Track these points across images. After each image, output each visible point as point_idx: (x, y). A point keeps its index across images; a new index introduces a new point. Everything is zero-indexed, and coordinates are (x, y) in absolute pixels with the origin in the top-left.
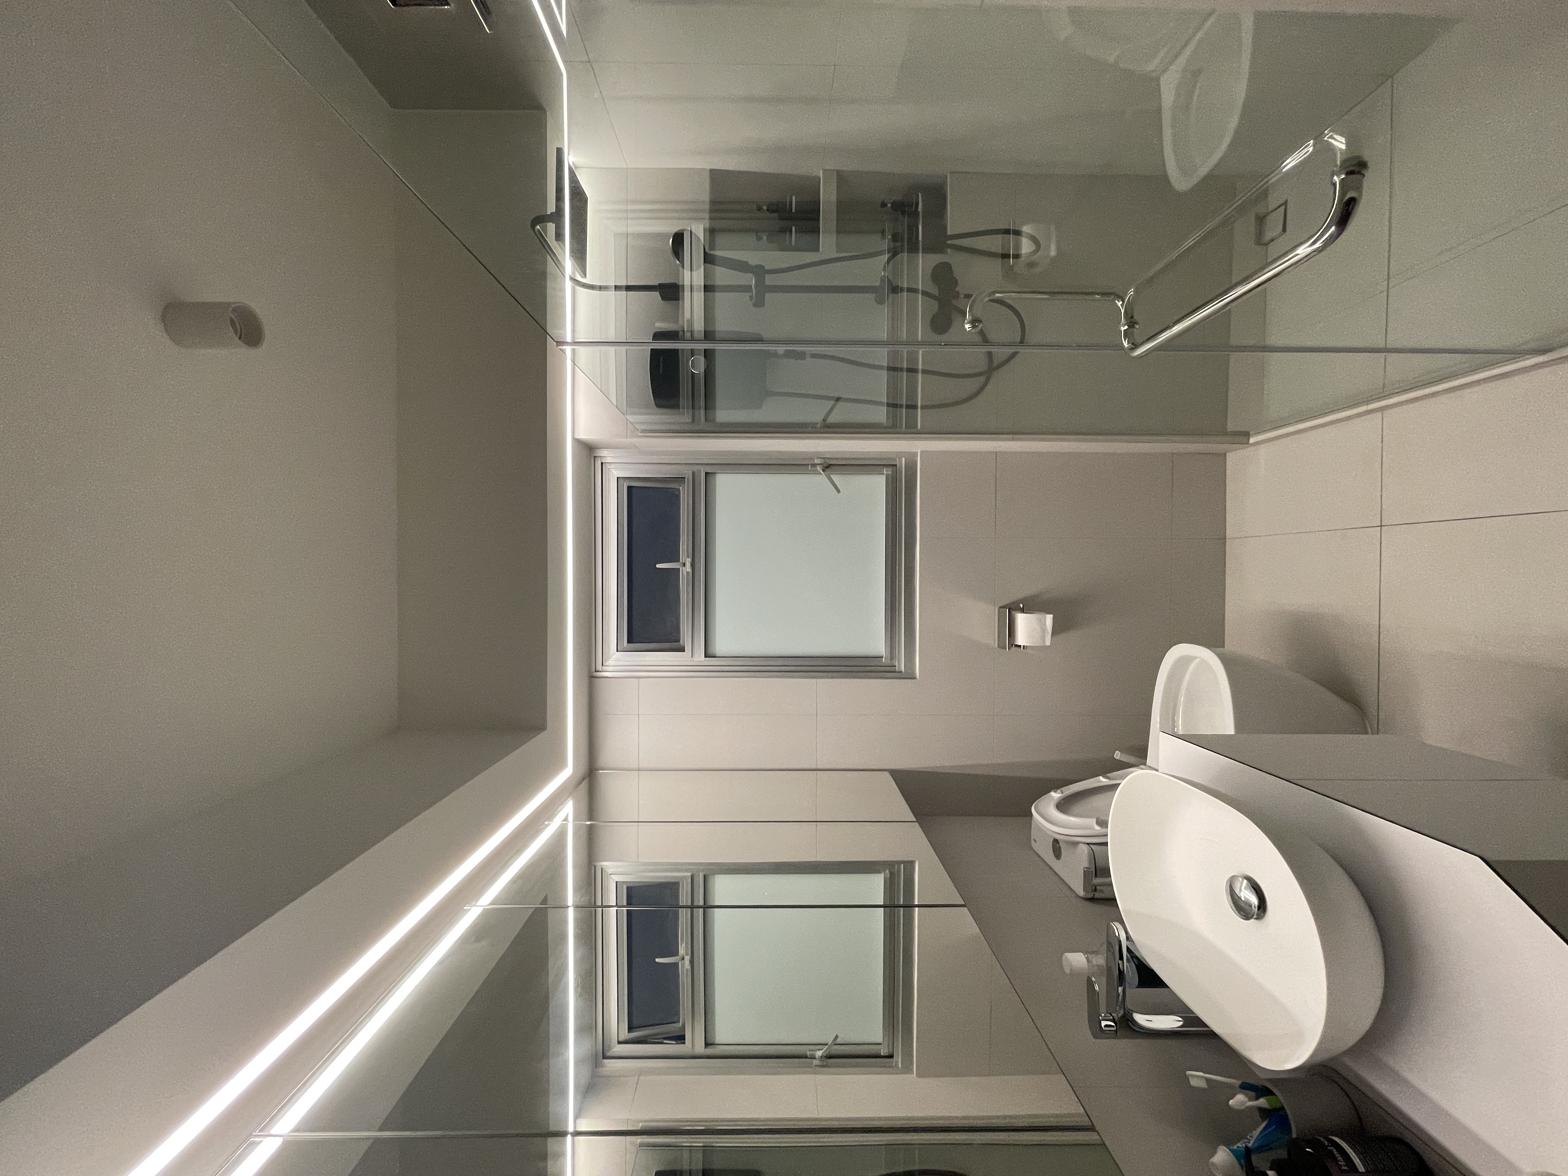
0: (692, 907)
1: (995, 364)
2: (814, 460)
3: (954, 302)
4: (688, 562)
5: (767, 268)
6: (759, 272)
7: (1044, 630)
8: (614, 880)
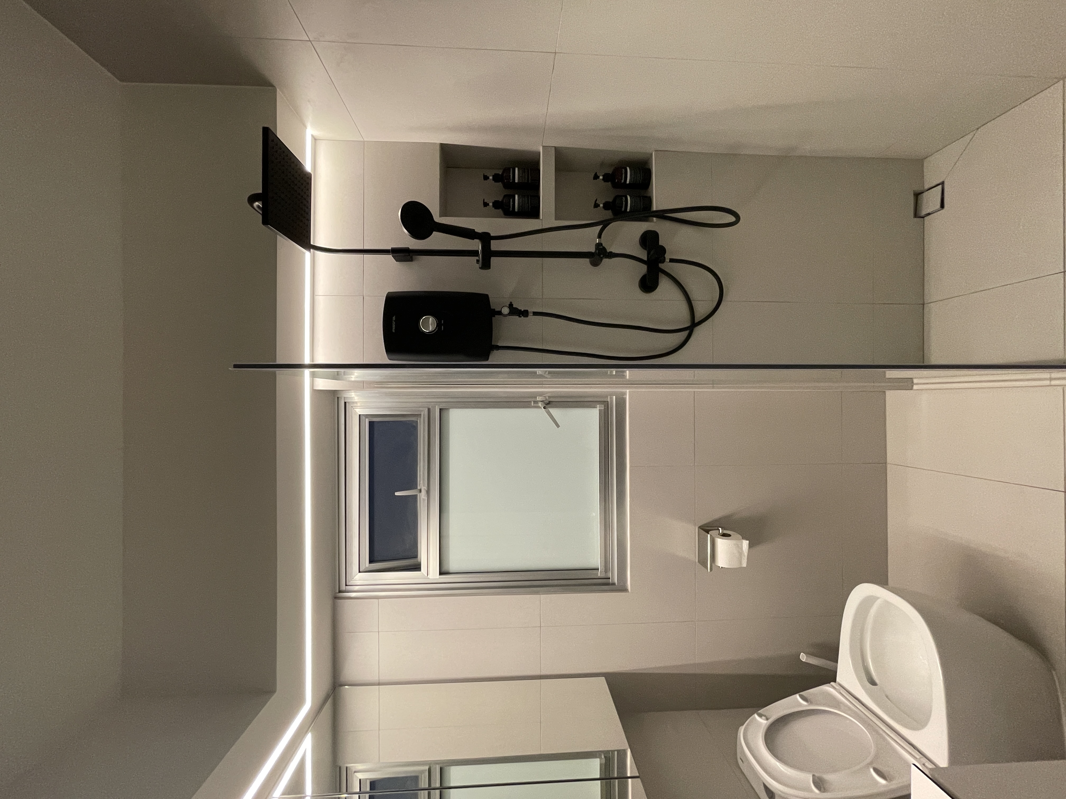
0: (430, 789)
1: (696, 321)
2: (536, 397)
3: (661, 266)
4: (424, 489)
5: (492, 234)
6: (485, 238)
7: (741, 553)
8: (358, 778)
